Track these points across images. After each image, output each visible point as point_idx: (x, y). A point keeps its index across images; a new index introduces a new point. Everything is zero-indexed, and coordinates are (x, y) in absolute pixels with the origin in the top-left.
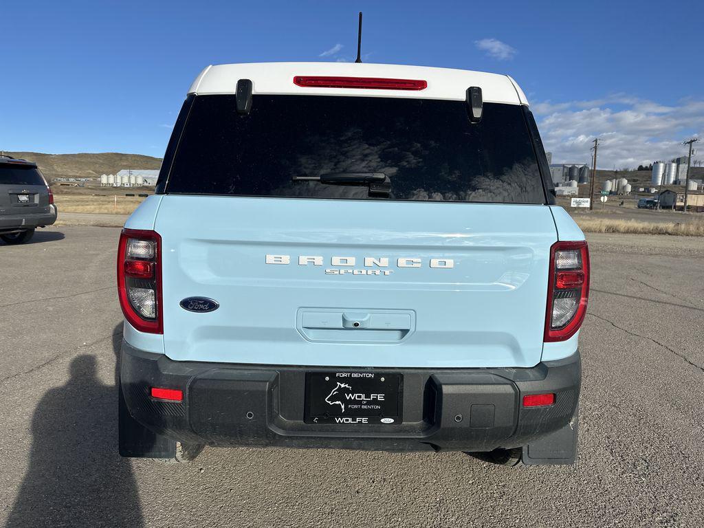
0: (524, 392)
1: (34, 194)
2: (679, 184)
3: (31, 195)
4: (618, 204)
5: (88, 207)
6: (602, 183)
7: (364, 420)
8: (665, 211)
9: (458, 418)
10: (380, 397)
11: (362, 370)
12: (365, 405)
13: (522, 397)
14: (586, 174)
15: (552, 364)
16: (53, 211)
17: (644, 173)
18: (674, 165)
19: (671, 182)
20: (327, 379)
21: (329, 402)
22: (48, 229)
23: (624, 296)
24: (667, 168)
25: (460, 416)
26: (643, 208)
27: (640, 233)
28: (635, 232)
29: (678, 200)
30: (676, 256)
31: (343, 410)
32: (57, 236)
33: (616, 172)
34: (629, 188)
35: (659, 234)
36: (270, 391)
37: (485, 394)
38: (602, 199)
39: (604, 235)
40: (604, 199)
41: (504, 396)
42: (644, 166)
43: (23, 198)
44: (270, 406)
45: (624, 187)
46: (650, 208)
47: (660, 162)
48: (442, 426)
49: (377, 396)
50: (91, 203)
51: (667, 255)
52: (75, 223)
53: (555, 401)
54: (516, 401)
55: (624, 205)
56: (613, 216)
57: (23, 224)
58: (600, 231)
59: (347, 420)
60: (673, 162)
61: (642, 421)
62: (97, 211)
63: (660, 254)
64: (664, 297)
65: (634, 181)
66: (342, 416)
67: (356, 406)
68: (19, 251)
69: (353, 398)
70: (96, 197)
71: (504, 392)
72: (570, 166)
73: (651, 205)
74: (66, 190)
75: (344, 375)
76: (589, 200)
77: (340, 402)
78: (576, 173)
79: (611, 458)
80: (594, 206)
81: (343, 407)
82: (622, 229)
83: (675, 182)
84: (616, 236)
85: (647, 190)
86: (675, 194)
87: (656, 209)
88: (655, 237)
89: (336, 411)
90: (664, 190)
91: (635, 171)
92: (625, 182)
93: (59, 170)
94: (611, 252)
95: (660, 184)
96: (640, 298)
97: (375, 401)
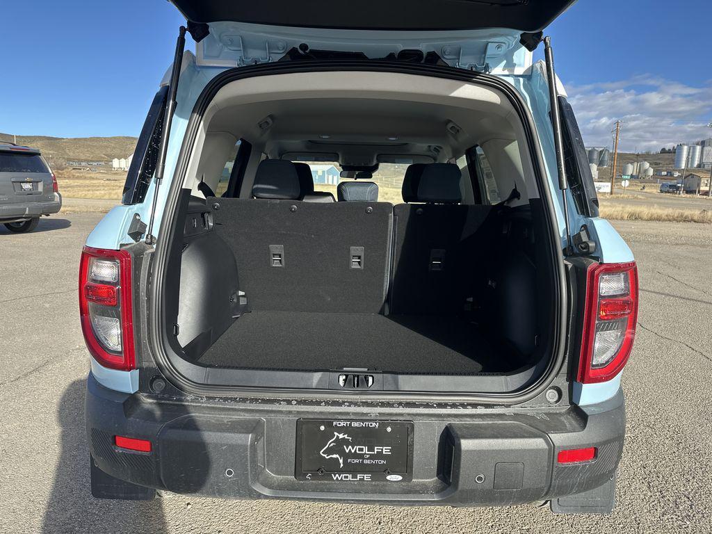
0: (559, 447)
1: (37, 182)
2: (704, 167)
3: (35, 183)
4: (640, 188)
5: (98, 192)
6: (622, 166)
7: (367, 477)
8: (688, 196)
9: (480, 479)
10: (386, 450)
11: (364, 418)
12: (367, 459)
13: (556, 453)
14: (606, 158)
15: (593, 409)
16: (57, 199)
17: (666, 156)
18: (698, 148)
19: (695, 165)
20: (322, 428)
21: (325, 456)
22: (52, 216)
23: (651, 292)
24: (691, 151)
25: (482, 476)
26: (666, 192)
27: (664, 220)
28: (659, 219)
29: (702, 185)
30: (703, 246)
31: (342, 465)
32: (64, 224)
33: (638, 155)
34: (651, 172)
35: (684, 221)
36: (253, 445)
37: (512, 450)
38: (623, 183)
39: (626, 222)
40: (625, 184)
41: (536, 452)
42: (667, 149)
43: (27, 186)
44: (254, 461)
45: (646, 171)
46: (673, 192)
47: (684, 144)
48: (460, 488)
49: (382, 449)
50: (103, 188)
51: (693, 245)
52: (83, 209)
53: (595, 456)
54: (549, 458)
55: (645, 190)
56: (635, 201)
57: (27, 212)
58: (622, 219)
59: (346, 477)
60: (698, 144)
61: (681, 446)
62: (107, 197)
63: (686, 244)
64: (695, 293)
65: (656, 164)
66: (340, 472)
67: (356, 461)
68: (22, 240)
69: (353, 451)
70: (107, 182)
71: (536, 447)
72: (590, 149)
73: (674, 189)
74: (77, 175)
75: (342, 424)
76: (609, 184)
77: (338, 456)
78: (595, 156)
79: (649, 494)
80: (614, 190)
81: (341, 461)
82: (645, 217)
83: (699, 166)
84: (639, 223)
85: (670, 174)
86: (700, 179)
87: (679, 194)
88: (681, 225)
89: (333, 467)
90: (688, 173)
91: (657, 154)
92: (647, 165)
93: (71, 154)
94: (634, 241)
95: (683, 168)
96: (668, 295)
97: (380, 455)
